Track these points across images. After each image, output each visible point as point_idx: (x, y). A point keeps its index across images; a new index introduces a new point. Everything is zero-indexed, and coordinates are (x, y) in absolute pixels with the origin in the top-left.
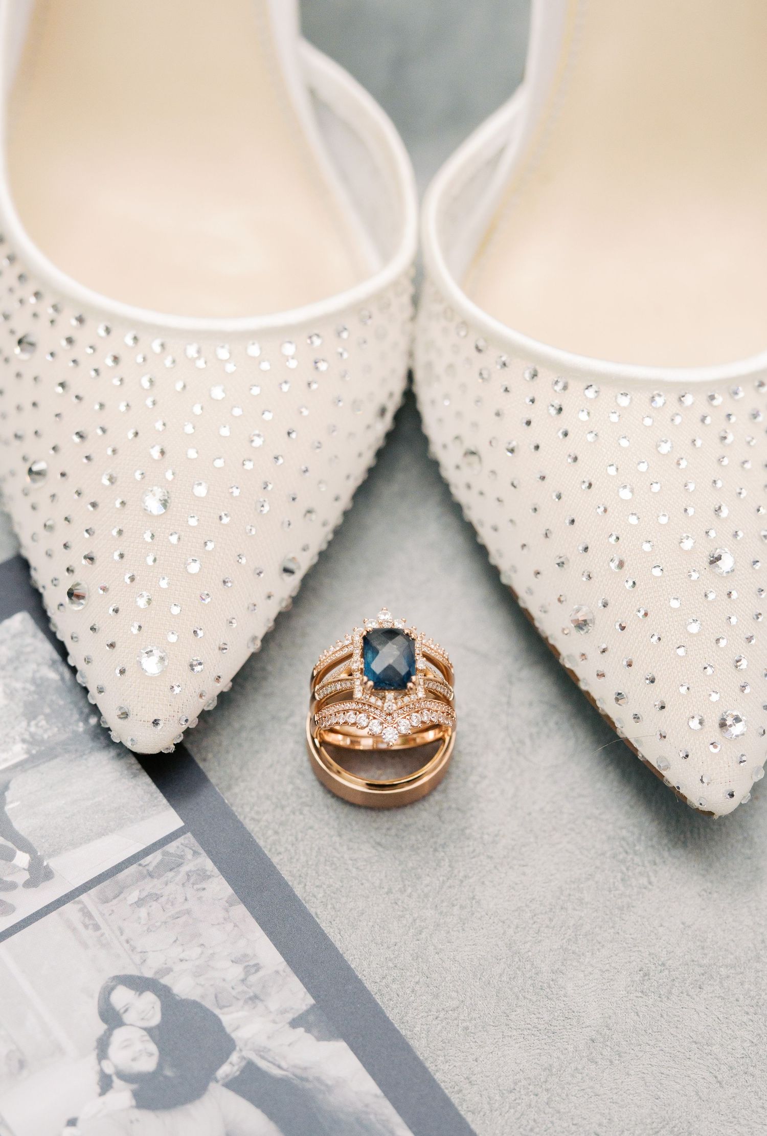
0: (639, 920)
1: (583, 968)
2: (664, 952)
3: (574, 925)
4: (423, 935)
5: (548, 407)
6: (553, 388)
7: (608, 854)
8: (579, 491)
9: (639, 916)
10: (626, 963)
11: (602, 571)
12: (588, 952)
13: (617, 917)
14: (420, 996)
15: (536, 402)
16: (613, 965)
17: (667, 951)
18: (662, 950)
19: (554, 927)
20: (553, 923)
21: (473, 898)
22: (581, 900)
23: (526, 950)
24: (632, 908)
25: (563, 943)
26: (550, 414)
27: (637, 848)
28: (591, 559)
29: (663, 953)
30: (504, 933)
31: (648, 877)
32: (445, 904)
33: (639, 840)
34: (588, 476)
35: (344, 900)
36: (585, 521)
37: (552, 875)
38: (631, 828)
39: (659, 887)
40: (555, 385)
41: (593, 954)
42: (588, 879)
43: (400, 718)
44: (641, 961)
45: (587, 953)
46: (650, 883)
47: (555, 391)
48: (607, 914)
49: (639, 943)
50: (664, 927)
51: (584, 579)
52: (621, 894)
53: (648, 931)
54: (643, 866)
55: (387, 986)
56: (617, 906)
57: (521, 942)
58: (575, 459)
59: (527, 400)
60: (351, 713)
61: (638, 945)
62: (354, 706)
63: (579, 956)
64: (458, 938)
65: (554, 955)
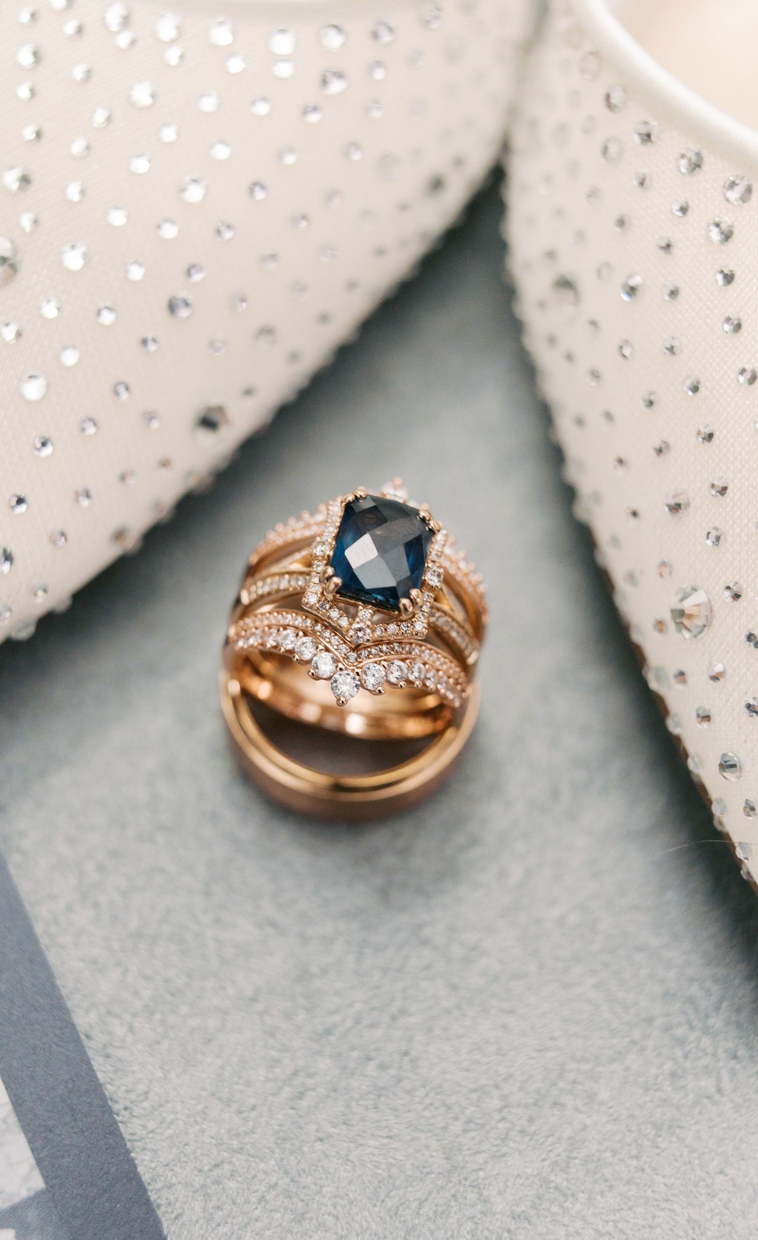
0: (685, 1153)
1: (566, 1220)
2: (716, 1221)
3: (570, 1138)
4: (304, 1103)
5: (708, 226)
6: (725, 195)
7: (659, 1022)
8: (733, 385)
9: (686, 1146)
10: (644, 1227)
11: (742, 535)
12: (583, 1192)
13: (649, 1140)
14: (271, 1211)
15: (690, 212)
16: (621, 1225)
17: (721, 1221)
18: (712, 1218)
19: (534, 1134)
20: (533, 1128)
21: (406, 1053)
22: (591, 1097)
23: (476, 1166)
24: (678, 1131)
25: (543, 1167)
26: (709, 239)
27: (711, 1021)
28: (728, 509)
29: (714, 1222)
30: (445, 1128)
31: (719, 1080)
32: (355, 1054)
33: (717, 1009)
34: (753, 361)
35: (184, 1009)
36: (732, 441)
37: (551, 1039)
38: (708, 983)
39: (731, 1101)
40: (728, 189)
41: (589, 1199)
42: (612, 1060)
43: (370, 660)
44: (671, 1230)
45: (581, 1195)
46: (719, 1090)
47: (728, 200)
48: (630, 1131)
49: (675, 1195)
50: (726, 1175)
51: (709, 542)
52: (665, 1101)
53: (695, 1177)
54: (714, 1055)
55: (217, 1182)
56: (652, 1119)
57: (469, 1149)
58: (738, 327)
59: (676, 207)
60: (290, 632)
61: (673, 1198)
62: (299, 621)
63: (565, 1195)
64: (363, 1120)
65: (522, 1184)
